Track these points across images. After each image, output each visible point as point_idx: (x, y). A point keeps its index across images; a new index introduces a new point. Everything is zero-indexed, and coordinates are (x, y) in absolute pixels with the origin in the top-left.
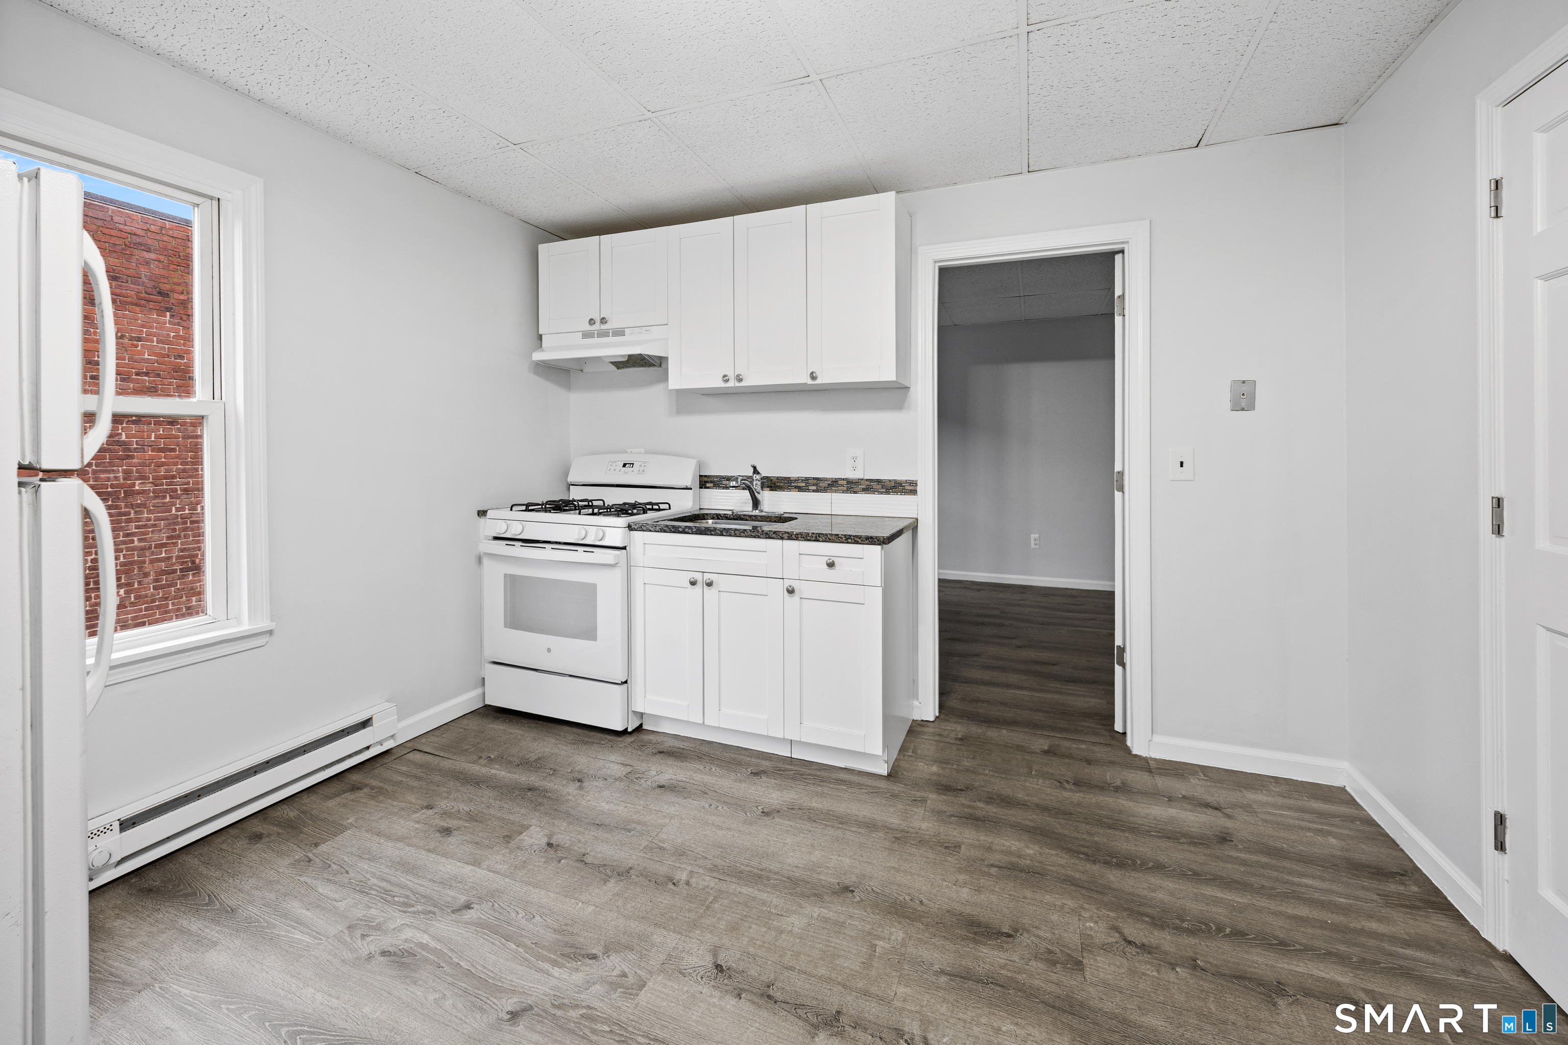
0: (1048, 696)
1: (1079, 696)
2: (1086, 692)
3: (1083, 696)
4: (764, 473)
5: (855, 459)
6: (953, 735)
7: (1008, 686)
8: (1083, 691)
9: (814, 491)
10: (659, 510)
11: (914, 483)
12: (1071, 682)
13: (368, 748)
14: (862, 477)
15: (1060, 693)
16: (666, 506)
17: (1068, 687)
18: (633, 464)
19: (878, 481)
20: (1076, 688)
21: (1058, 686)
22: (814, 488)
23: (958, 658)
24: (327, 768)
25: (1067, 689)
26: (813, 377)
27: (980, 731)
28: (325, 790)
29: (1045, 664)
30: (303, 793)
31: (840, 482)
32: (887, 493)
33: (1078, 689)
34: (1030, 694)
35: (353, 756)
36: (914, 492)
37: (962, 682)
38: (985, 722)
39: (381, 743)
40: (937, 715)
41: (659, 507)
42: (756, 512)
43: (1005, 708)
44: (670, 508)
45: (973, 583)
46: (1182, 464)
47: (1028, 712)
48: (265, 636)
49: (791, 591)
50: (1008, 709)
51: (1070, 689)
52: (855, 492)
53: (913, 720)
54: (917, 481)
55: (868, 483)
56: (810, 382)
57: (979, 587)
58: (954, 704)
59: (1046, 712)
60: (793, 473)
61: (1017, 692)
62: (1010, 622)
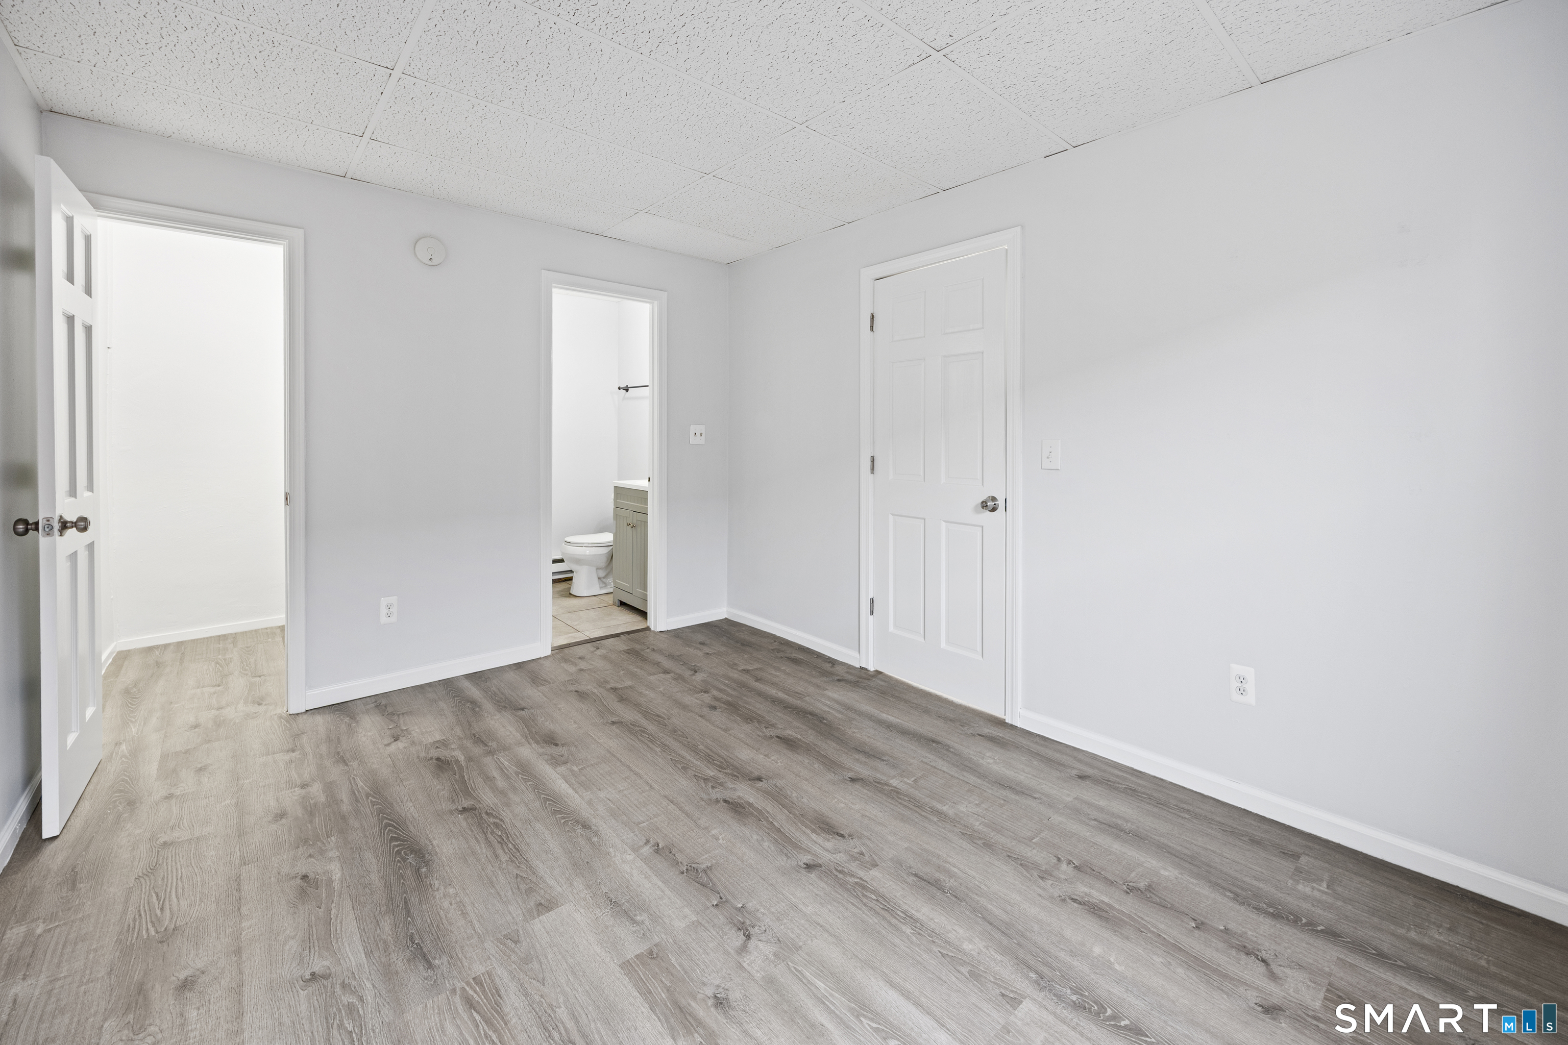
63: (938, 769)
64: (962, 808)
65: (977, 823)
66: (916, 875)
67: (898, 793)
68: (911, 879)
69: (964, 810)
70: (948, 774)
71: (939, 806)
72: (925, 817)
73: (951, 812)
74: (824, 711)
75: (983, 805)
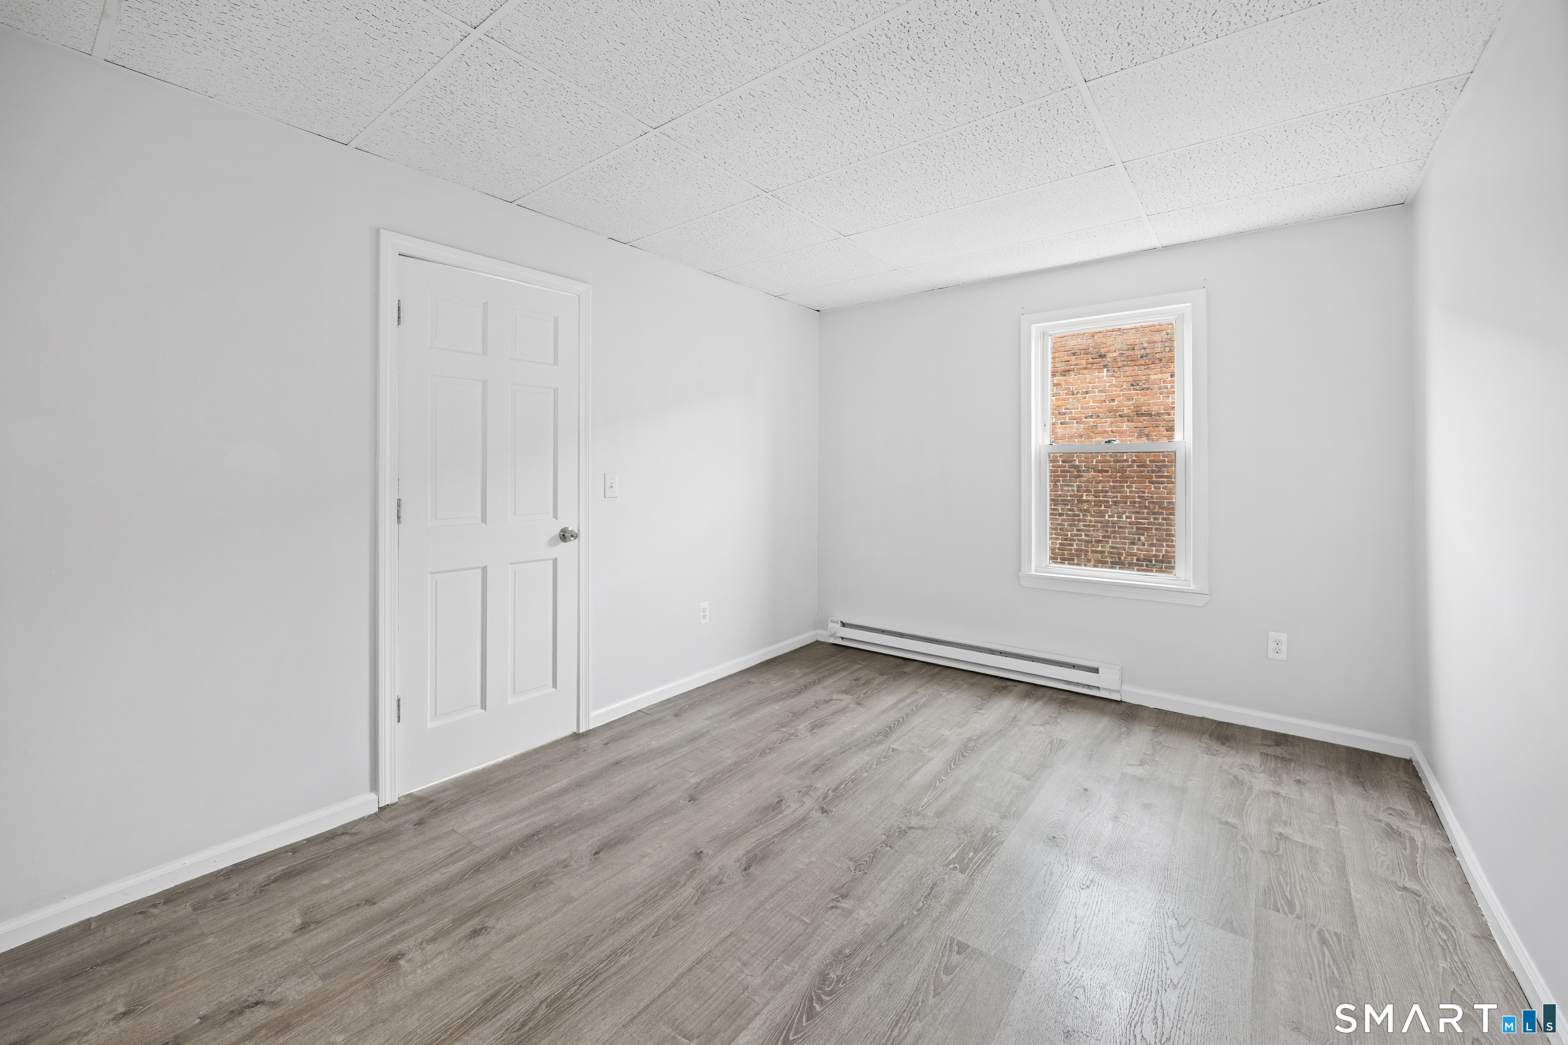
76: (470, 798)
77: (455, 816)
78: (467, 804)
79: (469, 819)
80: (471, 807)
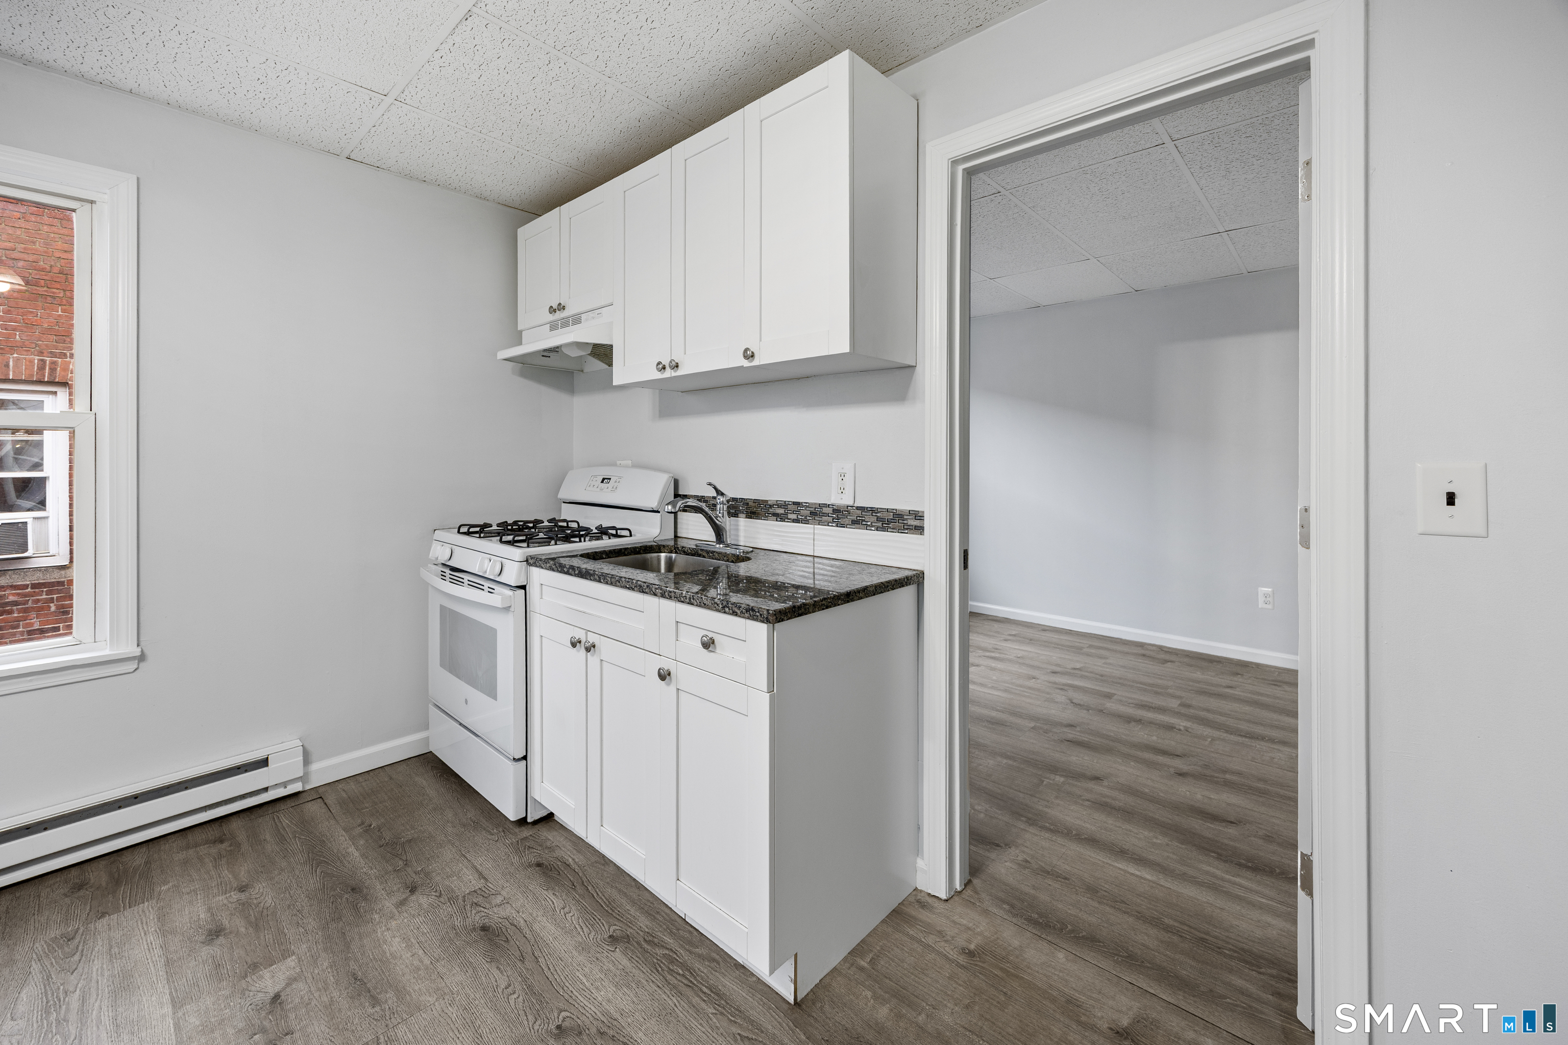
0: (1189, 891)
1: (1252, 904)
2: (1272, 899)
3: (1261, 907)
4: (730, 494)
5: (843, 476)
6: (961, 942)
7: (1122, 853)
8: (1265, 896)
9: (794, 521)
10: (617, 536)
11: (918, 516)
12: (1248, 868)
13: (266, 789)
14: (851, 503)
15: (1214, 888)
16: (626, 533)
17: (1238, 880)
18: (610, 479)
19: (873, 510)
20: (1254, 886)
21: (1218, 873)
22: (794, 516)
23: (1062, 779)
24: (210, 809)
25: (1234, 883)
26: (749, 355)
27: (1016, 943)
28: (199, 836)
29: (1214, 818)
30: (176, 835)
31: (825, 510)
32: (883, 529)
33: (1259, 888)
34: (1154, 878)
35: (246, 798)
36: (920, 530)
37: (1043, 828)
38: (1035, 923)
39: (285, 785)
40: (958, 886)
41: (617, 532)
42: (720, 547)
43: (1090, 902)
44: (631, 535)
45: (1161, 648)
46: (1451, 499)
47: (1131, 919)
48: (132, 662)
49: (664, 676)
50: (1096, 904)
51: (1240, 885)
52: (843, 526)
53: (916, 889)
54: (923, 512)
55: (859, 512)
56: (746, 363)
57: (1167, 657)
58: (1003, 871)
59: (1167, 929)
60: (772, 496)
61: (1132, 869)
62: (1188, 724)
63: (1027, 794)
64: (991, 762)
65: (977, 753)
66: (1006, 726)
67: (1050, 770)
68: (1008, 724)
69: (989, 761)
70: (1015, 790)
71: (1010, 762)
72: (1018, 755)
73: (999, 759)
74: (1239, 875)
75: (975, 765)
76: (1230, 950)
77: (1283, 950)
78: (1246, 947)
79: (1274, 932)
80: (1250, 940)
